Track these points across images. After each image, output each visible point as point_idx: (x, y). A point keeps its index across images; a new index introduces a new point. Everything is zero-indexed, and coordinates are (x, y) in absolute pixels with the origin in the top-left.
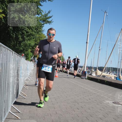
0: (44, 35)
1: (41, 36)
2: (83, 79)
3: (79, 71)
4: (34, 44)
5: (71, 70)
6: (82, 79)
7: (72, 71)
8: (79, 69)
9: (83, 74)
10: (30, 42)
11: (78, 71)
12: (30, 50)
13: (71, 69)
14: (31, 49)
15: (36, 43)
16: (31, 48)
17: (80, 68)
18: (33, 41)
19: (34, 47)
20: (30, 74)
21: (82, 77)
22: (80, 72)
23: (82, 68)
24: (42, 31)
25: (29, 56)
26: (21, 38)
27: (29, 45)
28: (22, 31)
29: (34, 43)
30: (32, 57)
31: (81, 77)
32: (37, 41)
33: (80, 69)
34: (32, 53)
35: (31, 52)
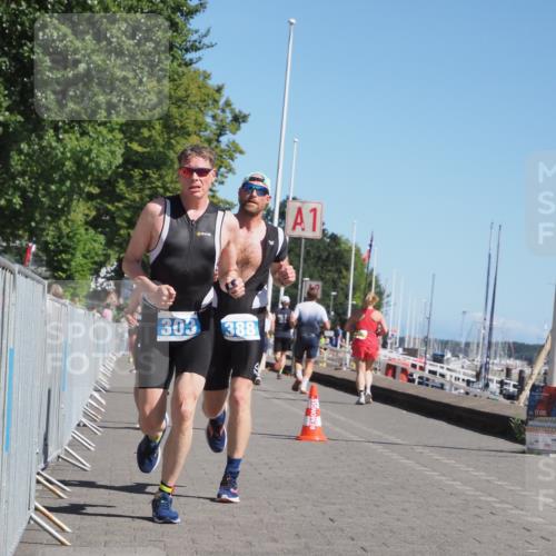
0: (207, 76)
1: (181, 93)
2: (539, 453)
3: (502, 383)
4: (119, 160)
5: (438, 380)
6: (531, 451)
7: (442, 387)
8: (508, 372)
9: (544, 412)
10: (85, 142)
11: (494, 387)
12: (81, 211)
13: (437, 367)
14: (90, 197)
15: (135, 146)
16: (96, 191)
17: (511, 362)
18: (111, 130)
19: (121, 186)
20: (86, 415)
21: (529, 436)
22: (511, 397)
23: (531, 362)
24: (187, 50)
25: (79, 259)
26: (8, 109)
27: (78, 162)
28: (22, 46)
29: (120, 151)
30: (103, 272)
31: (523, 442)
32: (145, 132)
33: (517, 365)
34: (102, 238)
35: (94, 224)
